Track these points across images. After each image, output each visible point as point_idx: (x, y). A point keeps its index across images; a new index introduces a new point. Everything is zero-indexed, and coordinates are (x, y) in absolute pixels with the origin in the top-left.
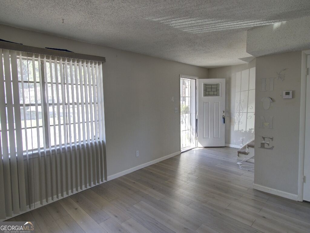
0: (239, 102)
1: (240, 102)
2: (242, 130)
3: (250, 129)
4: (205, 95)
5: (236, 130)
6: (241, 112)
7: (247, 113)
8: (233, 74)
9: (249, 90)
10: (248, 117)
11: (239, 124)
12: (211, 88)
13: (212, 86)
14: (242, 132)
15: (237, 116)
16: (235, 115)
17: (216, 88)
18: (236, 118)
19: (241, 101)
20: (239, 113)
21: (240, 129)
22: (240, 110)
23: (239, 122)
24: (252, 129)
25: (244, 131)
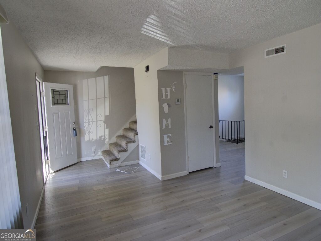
0: (87, 111)
1: (89, 112)
2: (93, 139)
3: (100, 137)
4: (54, 104)
5: (86, 141)
6: (90, 121)
7: (97, 121)
8: (79, 81)
9: (97, 99)
10: (98, 126)
11: (89, 134)
12: (59, 95)
13: (61, 93)
14: (92, 141)
15: (87, 126)
16: (85, 126)
17: (64, 95)
18: (85, 128)
19: (90, 110)
20: (89, 122)
21: (91, 139)
22: (89, 120)
23: (89, 132)
24: (102, 136)
25: (95, 140)
